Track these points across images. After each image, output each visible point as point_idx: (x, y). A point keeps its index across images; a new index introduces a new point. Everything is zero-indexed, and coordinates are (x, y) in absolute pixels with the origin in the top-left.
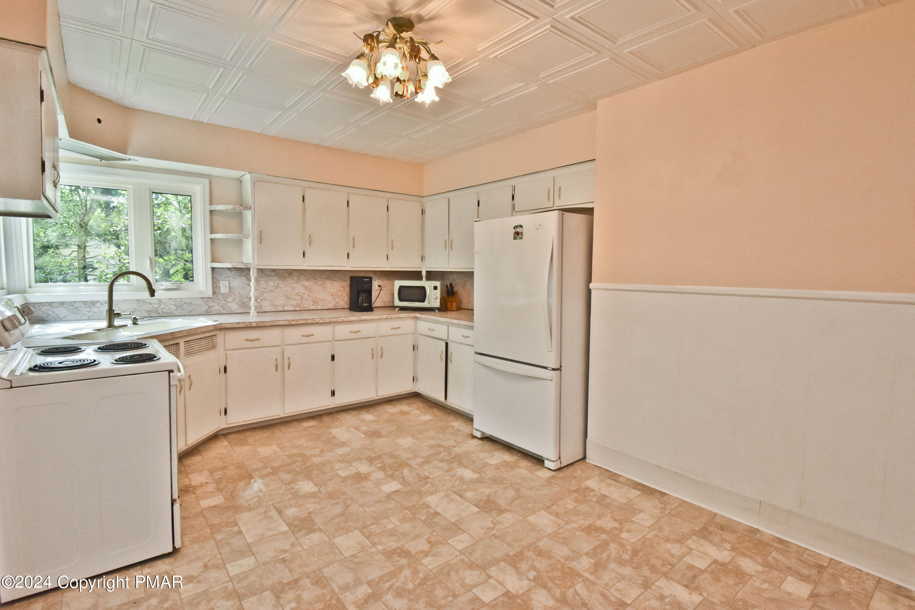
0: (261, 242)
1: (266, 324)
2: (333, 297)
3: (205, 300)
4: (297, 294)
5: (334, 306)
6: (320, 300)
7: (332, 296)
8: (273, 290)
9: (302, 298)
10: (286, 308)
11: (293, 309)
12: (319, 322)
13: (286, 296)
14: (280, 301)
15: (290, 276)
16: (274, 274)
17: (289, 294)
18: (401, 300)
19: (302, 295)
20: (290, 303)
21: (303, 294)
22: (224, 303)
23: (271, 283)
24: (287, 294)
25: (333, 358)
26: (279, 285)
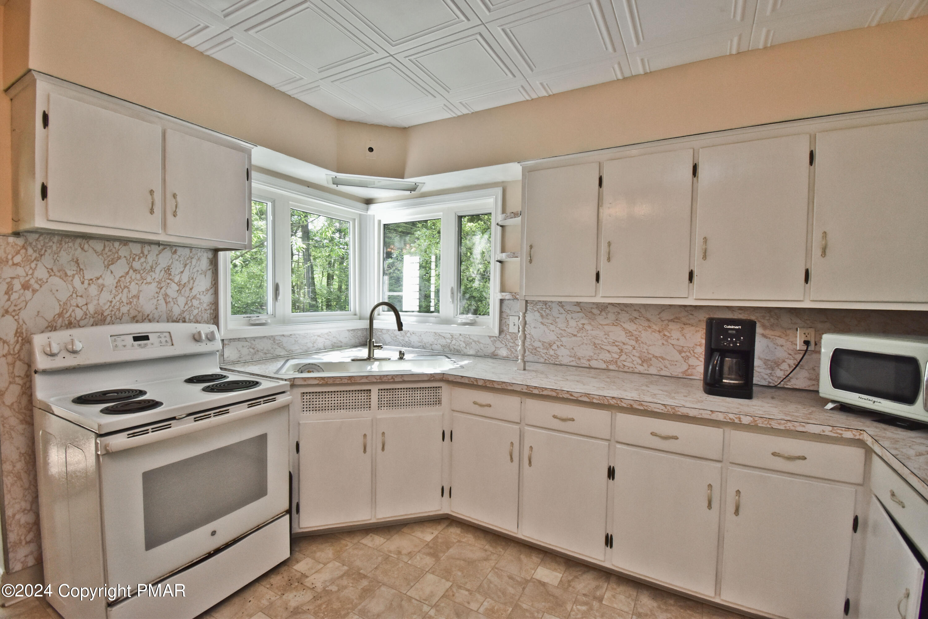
0: (531, 261)
1: (496, 386)
2: (683, 354)
3: (492, 339)
4: (614, 343)
5: (684, 372)
6: (656, 357)
7: (680, 352)
8: (575, 333)
9: (622, 351)
10: (594, 364)
11: (604, 366)
12: (580, 399)
13: (595, 344)
14: (586, 351)
15: (603, 313)
16: (578, 309)
17: (600, 342)
18: (836, 384)
19: (621, 344)
20: (601, 356)
21: (624, 344)
22: (512, 345)
23: (573, 323)
24: (597, 342)
25: (611, 473)
26: (585, 326)
